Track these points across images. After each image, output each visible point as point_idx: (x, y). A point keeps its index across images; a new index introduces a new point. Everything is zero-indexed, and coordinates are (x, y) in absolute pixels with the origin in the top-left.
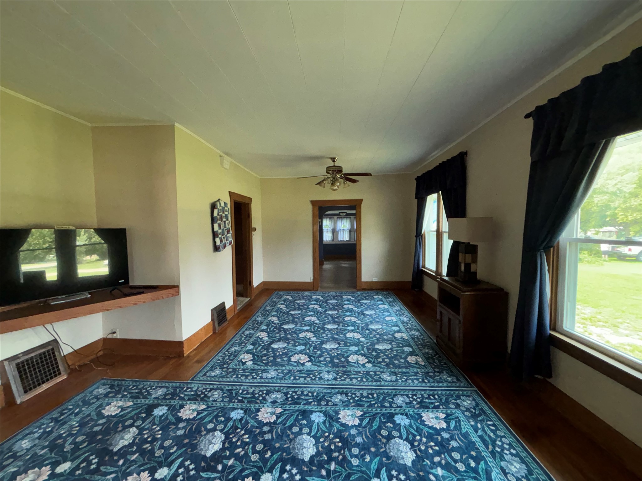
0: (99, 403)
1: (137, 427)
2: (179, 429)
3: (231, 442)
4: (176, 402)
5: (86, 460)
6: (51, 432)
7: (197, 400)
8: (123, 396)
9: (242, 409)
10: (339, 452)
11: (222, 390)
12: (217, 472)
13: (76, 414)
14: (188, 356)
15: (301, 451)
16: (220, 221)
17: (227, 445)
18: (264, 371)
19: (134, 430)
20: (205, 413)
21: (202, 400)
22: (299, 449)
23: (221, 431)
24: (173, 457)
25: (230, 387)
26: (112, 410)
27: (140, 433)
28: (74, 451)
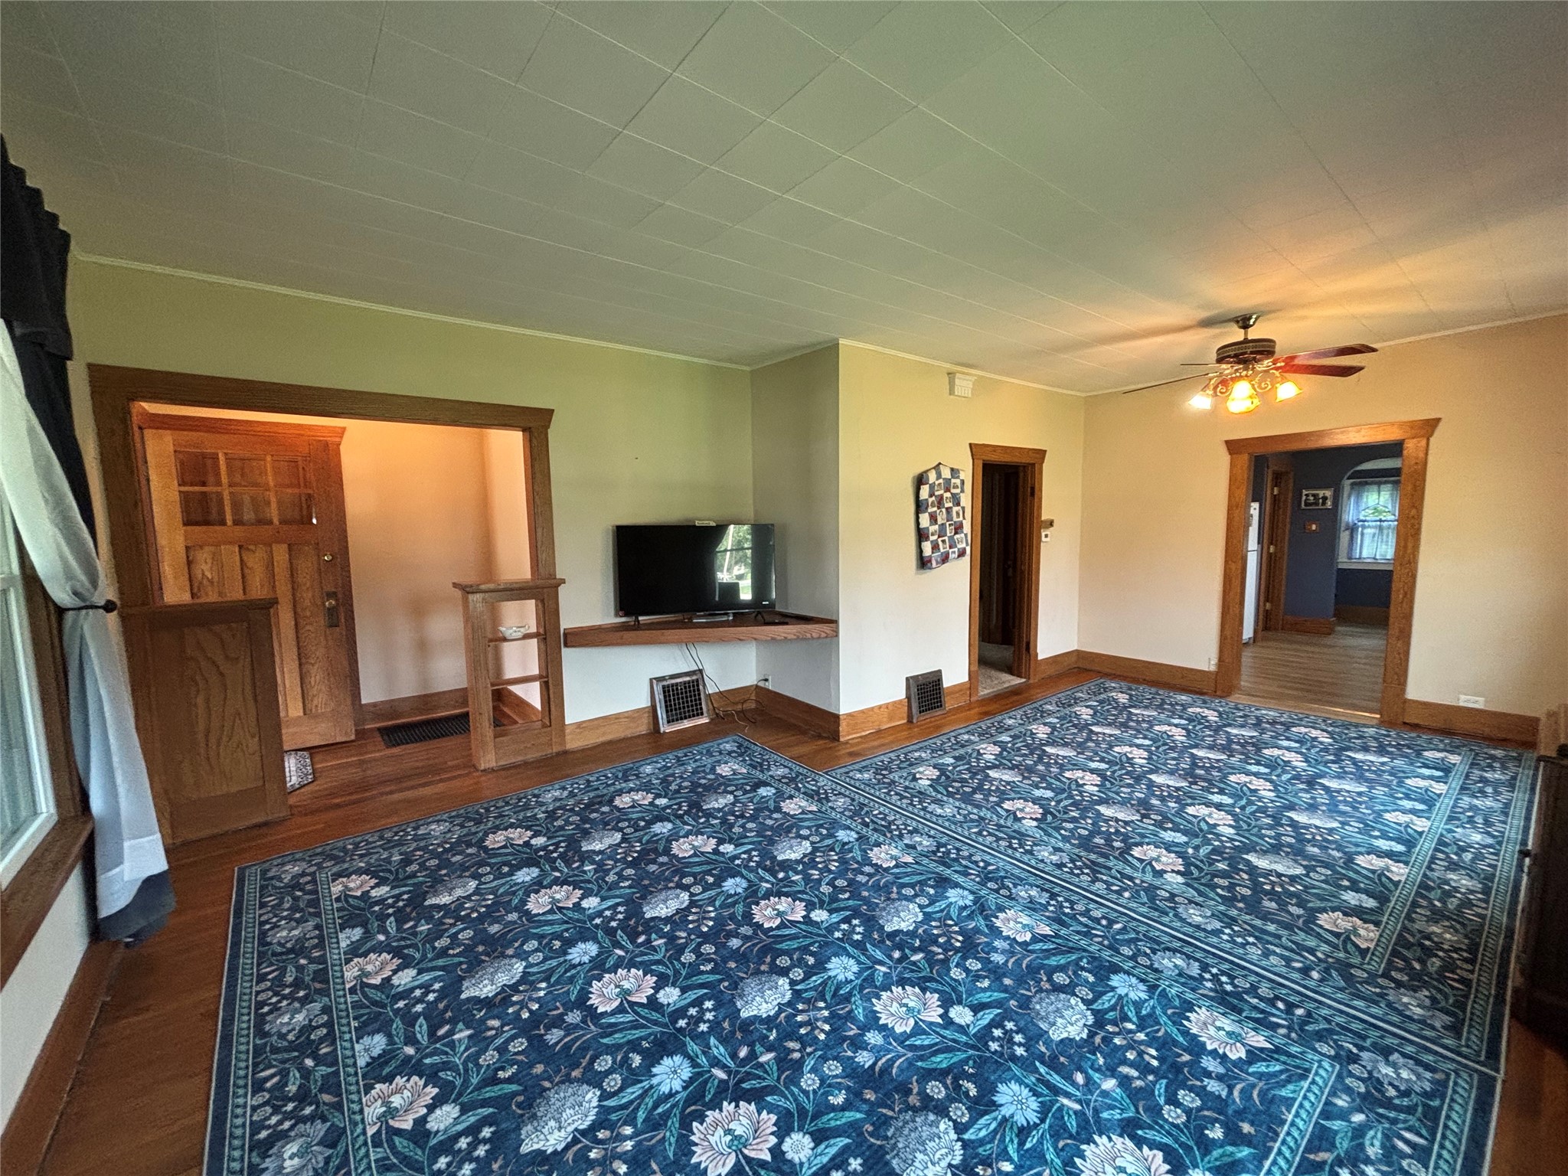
0: (719, 758)
1: (735, 796)
2: (771, 818)
3: (813, 860)
4: (789, 790)
5: (678, 804)
6: (670, 768)
7: (812, 798)
8: (744, 761)
9: (858, 833)
10: (946, 951)
11: (853, 800)
12: (775, 877)
13: (696, 761)
14: (846, 743)
15: (890, 917)
16: (935, 509)
17: (806, 860)
18: (936, 801)
19: (731, 798)
20: (811, 816)
21: (819, 800)
22: (888, 913)
23: (812, 843)
24: (746, 841)
25: (867, 801)
26: (724, 770)
27: (733, 804)
28: (677, 791)
